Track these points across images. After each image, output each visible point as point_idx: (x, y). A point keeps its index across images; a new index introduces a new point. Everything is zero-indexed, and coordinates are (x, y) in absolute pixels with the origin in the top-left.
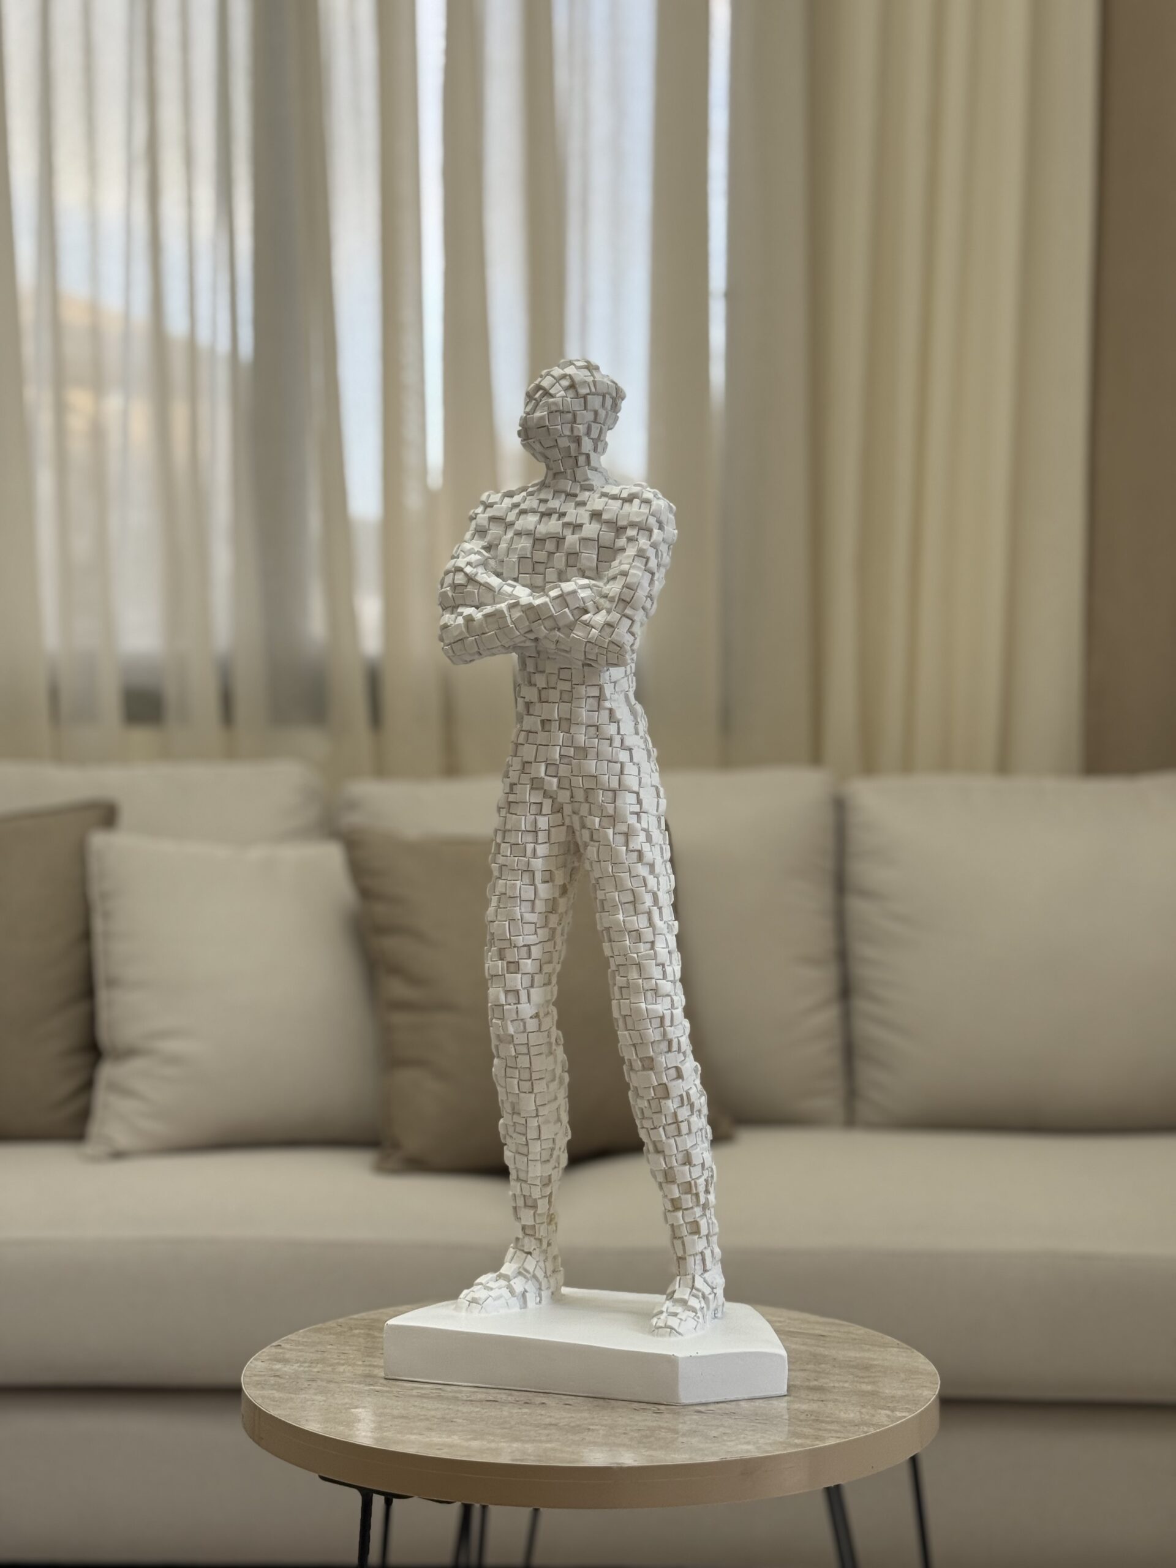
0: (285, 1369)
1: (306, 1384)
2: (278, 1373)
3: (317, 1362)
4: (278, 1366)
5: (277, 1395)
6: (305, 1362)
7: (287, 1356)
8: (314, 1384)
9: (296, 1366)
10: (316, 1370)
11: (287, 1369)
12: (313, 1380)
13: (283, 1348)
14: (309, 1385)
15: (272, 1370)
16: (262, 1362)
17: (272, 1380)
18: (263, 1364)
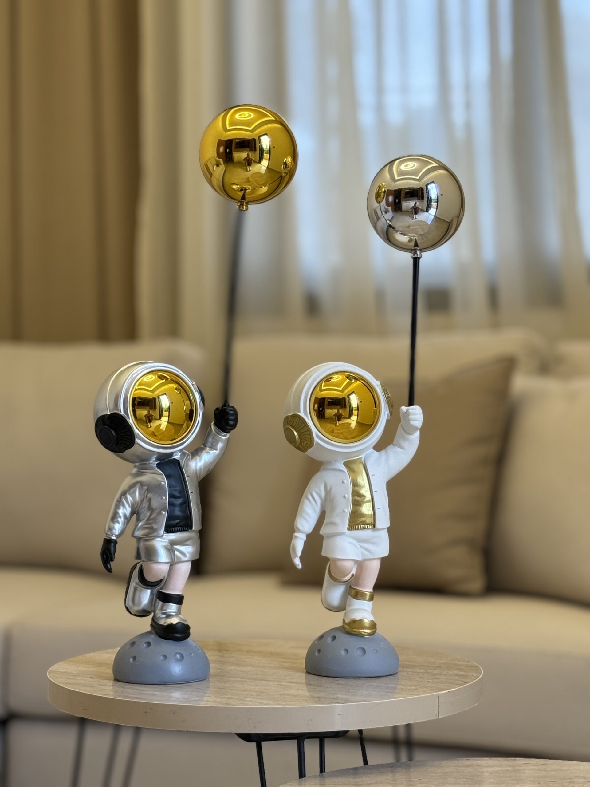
1: (442, 666)
4: (461, 673)
6: (446, 674)
7: (457, 678)
11: (456, 672)
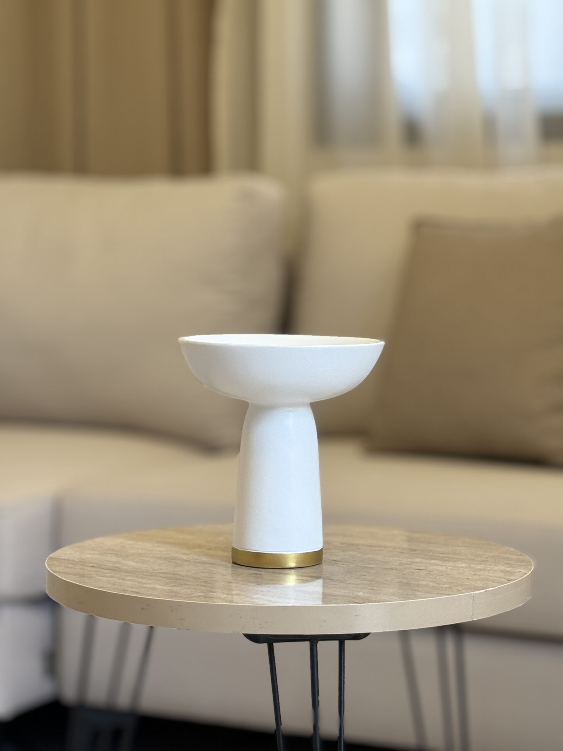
0: (503, 567)
2: (508, 565)
3: (480, 570)
4: (508, 569)
5: (509, 556)
6: (490, 570)
7: (501, 574)
8: (483, 559)
9: (496, 568)
10: (482, 566)
11: (502, 568)
12: (483, 561)
13: (505, 578)
14: (488, 559)
15: (513, 568)
16: (520, 572)
17: (512, 562)
18: (520, 571)
